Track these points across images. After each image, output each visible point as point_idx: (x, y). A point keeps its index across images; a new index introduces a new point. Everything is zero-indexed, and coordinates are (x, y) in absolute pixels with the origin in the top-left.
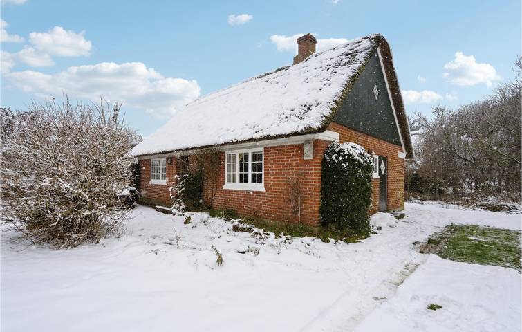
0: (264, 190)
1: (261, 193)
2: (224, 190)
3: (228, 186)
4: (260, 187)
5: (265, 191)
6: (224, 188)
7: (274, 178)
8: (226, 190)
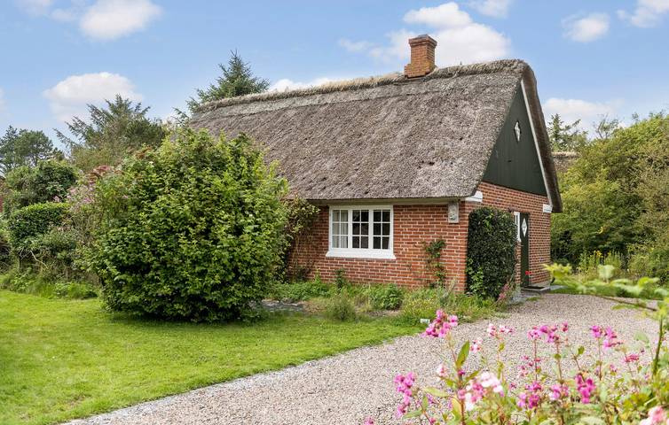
0: (393, 257)
1: (389, 261)
2: (328, 259)
3: (333, 252)
4: (387, 254)
5: (395, 258)
6: (328, 255)
7: (408, 243)
8: (332, 259)
